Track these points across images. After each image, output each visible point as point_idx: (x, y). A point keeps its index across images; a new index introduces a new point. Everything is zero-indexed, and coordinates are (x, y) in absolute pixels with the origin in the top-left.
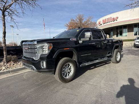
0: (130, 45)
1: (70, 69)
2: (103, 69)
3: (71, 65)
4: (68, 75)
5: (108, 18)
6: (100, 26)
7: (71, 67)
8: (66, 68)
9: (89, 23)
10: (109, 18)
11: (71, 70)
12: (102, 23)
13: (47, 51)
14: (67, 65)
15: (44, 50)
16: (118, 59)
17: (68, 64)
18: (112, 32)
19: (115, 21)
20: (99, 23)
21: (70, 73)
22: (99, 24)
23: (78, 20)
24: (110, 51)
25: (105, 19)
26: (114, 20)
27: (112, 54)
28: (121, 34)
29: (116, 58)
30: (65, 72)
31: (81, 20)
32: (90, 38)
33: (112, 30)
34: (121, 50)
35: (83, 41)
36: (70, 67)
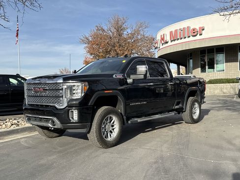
0: (232, 92)
1: (113, 126)
2: (167, 131)
3: (115, 119)
4: (110, 135)
5: (182, 28)
6: (164, 46)
7: (115, 123)
8: (107, 124)
9: (139, 37)
10: (184, 28)
11: (113, 128)
12: (168, 38)
13: (80, 95)
14: (109, 119)
15: (74, 92)
16: (196, 116)
17: (110, 117)
18: (191, 61)
19: (198, 37)
20: (162, 39)
21: (113, 133)
22: (161, 41)
23: (113, 30)
24: (180, 100)
25: (176, 31)
26: (195, 33)
27: (183, 105)
28: (212, 66)
29: (191, 113)
30: (105, 129)
31: (119, 30)
32: (145, 75)
33: (191, 55)
34: (201, 100)
35: (134, 80)
36: (113, 123)
